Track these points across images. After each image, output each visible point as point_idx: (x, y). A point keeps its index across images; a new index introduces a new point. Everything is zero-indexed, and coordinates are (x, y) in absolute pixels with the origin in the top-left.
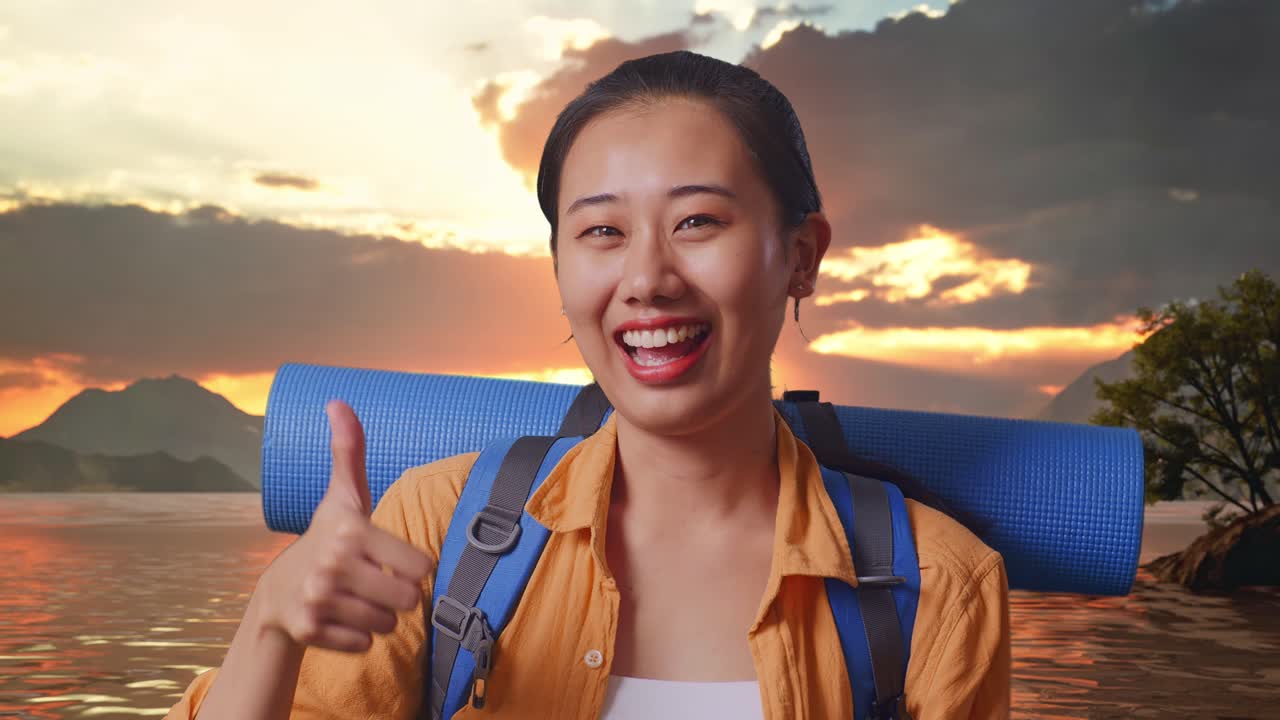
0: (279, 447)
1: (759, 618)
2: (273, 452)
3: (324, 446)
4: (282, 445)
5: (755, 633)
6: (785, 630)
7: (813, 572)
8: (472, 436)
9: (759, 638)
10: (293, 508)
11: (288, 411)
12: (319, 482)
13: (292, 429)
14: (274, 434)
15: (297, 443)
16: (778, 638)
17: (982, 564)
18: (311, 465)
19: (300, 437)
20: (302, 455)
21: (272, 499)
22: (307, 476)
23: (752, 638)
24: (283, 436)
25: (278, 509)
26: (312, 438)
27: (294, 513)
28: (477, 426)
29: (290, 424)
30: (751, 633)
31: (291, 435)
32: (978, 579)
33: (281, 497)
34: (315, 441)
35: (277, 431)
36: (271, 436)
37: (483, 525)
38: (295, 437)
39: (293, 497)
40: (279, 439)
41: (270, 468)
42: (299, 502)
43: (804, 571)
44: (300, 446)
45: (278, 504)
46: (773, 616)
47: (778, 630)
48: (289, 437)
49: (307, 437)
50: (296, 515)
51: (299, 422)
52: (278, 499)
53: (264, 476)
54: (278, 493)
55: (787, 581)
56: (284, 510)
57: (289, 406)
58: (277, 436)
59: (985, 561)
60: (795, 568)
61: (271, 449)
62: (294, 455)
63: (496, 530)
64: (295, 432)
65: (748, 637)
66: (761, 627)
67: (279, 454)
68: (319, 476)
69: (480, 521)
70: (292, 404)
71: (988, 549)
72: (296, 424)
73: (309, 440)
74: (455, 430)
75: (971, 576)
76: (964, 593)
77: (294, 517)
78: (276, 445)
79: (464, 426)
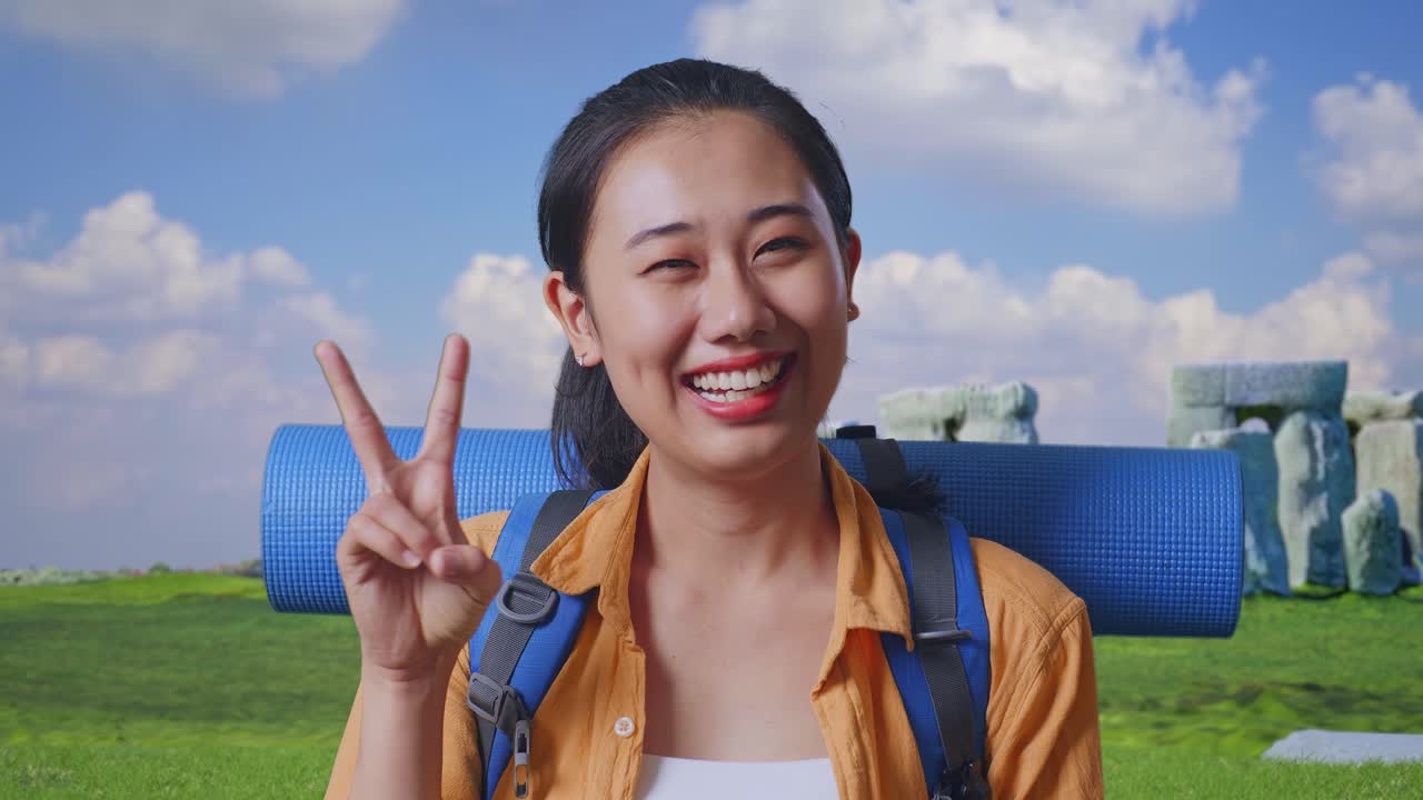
0: (280, 514)
1: (822, 675)
2: (273, 519)
3: (329, 510)
4: (283, 510)
5: (819, 693)
6: (852, 690)
7: (882, 627)
8: (493, 491)
9: (824, 698)
10: (298, 581)
11: (288, 473)
12: (325, 549)
13: (294, 493)
14: (274, 499)
15: (299, 508)
16: (845, 699)
17: (1065, 611)
18: (316, 531)
19: (303, 501)
20: (306, 519)
21: (275, 572)
22: (312, 543)
23: (816, 699)
24: (284, 501)
25: (282, 584)
26: (316, 501)
27: (299, 587)
28: (498, 479)
29: (291, 486)
30: (814, 693)
31: (293, 498)
32: (1060, 628)
33: (285, 569)
34: (319, 505)
35: (277, 495)
36: (271, 501)
37: (515, 593)
38: (297, 501)
39: (297, 569)
40: (280, 504)
41: (270, 537)
42: (305, 575)
43: (872, 625)
44: (303, 510)
45: (281, 577)
46: (838, 674)
47: (845, 688)
48: (290, 501)
49: (310, 501)
50: (302, 589)
51: (301, 485)
52: (281, 572)
53: (264, 546)
54: (281, 565)
55: (852, 634)
56: (289, 584)
57: (289, 467)
58: (277, 501)
59: (1069, 607)
60: (860, 621)
61: (270, 516)
62: (296, 521)
63: (528, 598)
64: (297, 495)
65: (811, 698)
66: (826, 686)
67: (279, 520)
68: (325, 543)
69: (511, 590)
70: (293, 465)
71: (1071, 594)
72: (298, 487)
73: (313, 504)
74: (474, 484)
75: (1051, 624)
76: (1042, 644)
77: (300, 591)
78: (277, 510)
79: (484, 480)
